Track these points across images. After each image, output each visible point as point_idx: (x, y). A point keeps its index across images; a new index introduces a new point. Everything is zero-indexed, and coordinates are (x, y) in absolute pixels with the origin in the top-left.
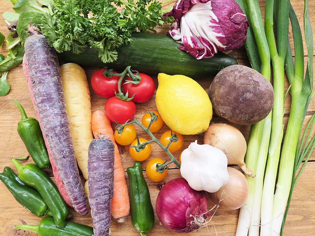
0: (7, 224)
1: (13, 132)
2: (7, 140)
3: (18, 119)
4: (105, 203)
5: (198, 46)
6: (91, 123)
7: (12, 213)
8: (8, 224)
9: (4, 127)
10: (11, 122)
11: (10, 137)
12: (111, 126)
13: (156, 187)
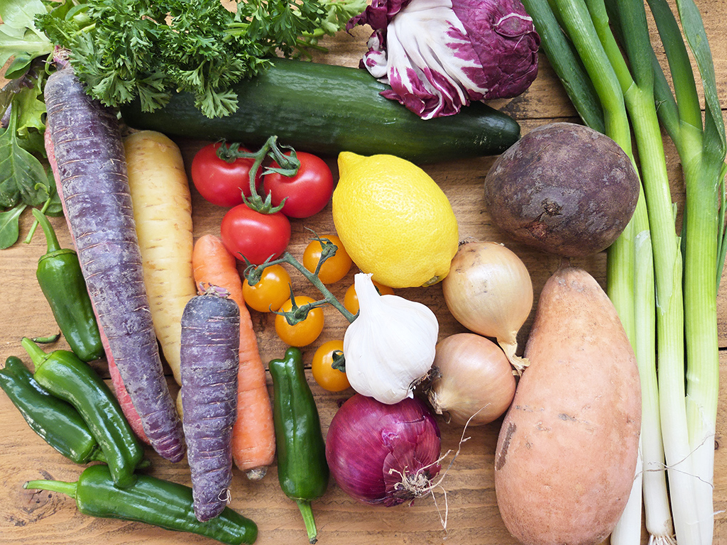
0: (14, 479)
1: (26, 281)
2: (12, 300)
3: (36, 253)
4: (216, 434)
5: (423, 89)
6: (191, 262)
7: (24, 456)
8: (16, 479)
9: (7, 272)
10: (22, 260)
11: (20, 294)
12: (234, 270)
13: (336, 404)
